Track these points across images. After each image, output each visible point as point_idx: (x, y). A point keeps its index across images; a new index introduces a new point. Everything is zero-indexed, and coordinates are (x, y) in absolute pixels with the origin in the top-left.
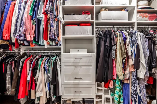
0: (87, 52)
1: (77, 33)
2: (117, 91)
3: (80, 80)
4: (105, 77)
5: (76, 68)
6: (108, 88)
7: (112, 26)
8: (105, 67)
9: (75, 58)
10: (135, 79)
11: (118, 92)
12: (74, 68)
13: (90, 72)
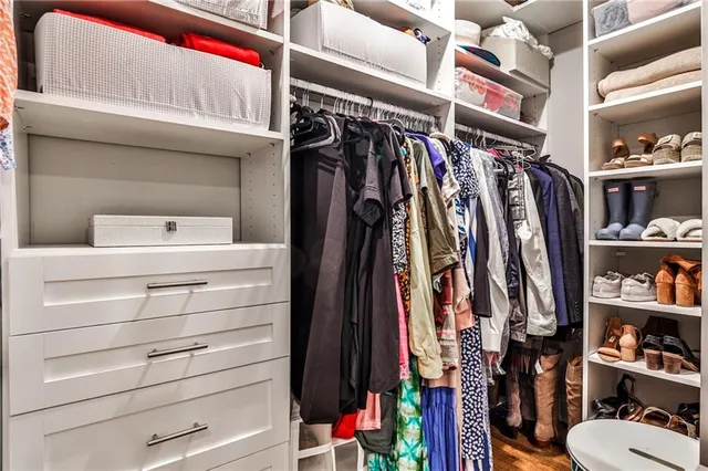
0: (235, 241)
1: (165, 94)
2: (409, 442)
3: (190, 440)
4: (354, 384)
5: (155, 361)
6: (350, 438)
7: (365, 101)
8: (352, 323)
9: (151, 281)
10: (474, 360)
11: (415, 442)
12: (143, 363)
13: (261, 372)
